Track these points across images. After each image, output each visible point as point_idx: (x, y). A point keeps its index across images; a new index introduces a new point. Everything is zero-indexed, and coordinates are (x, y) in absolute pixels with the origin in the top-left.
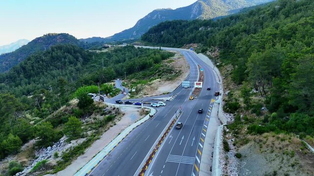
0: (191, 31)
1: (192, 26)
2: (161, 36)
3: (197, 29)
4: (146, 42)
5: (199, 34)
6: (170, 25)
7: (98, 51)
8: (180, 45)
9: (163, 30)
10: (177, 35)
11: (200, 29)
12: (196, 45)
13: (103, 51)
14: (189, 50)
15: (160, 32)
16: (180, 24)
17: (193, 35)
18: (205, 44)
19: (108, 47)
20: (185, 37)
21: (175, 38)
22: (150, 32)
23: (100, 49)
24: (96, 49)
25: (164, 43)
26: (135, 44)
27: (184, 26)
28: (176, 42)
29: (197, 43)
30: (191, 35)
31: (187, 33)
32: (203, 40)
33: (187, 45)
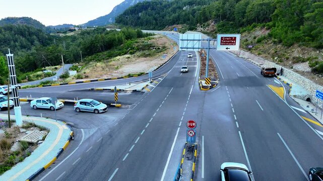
0: (174, 11)
1: (175, 6)
2: (139, 18)
3: (180, 8)
4: (121, 25)
5: (184, 13)
6: (148, 6)
7: (61, 35)
8: (161, 27)
9: (141, 12)
10: (157, 16)
11: (184, 8)
12: (180, 26)
13: (68, 34)
14: (172, 32)
15: (138, 13)
16: (161, 4)
17: (177, 14)
18: (191, 24)
19: (75, 30)
20: (167, 18)
21: (156, 19)
22: (126, 13)
23: (65, 33)
24: (60, 32)
25: (142, 25)
26: (108, 28)
27: (165, 6)
28: (157, 24)
29: (182, 23)
30: (173, 15)
31: (169, 13)
32: (189, 20)
33: (170, 27)
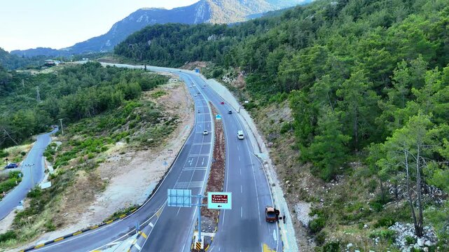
0: (196, 41)
1: (196, 34)
2: (148, 48)
3: (204, 38)
4: (122, 57)
5: (208, 47)
6: (161, 32)
7: (34, 72)
8: (178, 62)
9: (151, 39)
10: (172, 46)
11: (209, 38)
12: (203, 65)
13: (43, 72)
14: (193, 72)
15: (147, 41)
16: (179, 30)
17: (199, 47)
18: (219, 63)
19: (54, 65)
20: (187, 51)
21: (171, 51)
22: (128, 41)
23: (39, 69)
24: (32, 68)
25: (153, 59)
26: (104, 61)
27: (184, 33)
28: (173, 58)
29: (206, 60)
30: (195, 48)
31: (189, 44)
32: (215, 56)
33: (190, 64)
